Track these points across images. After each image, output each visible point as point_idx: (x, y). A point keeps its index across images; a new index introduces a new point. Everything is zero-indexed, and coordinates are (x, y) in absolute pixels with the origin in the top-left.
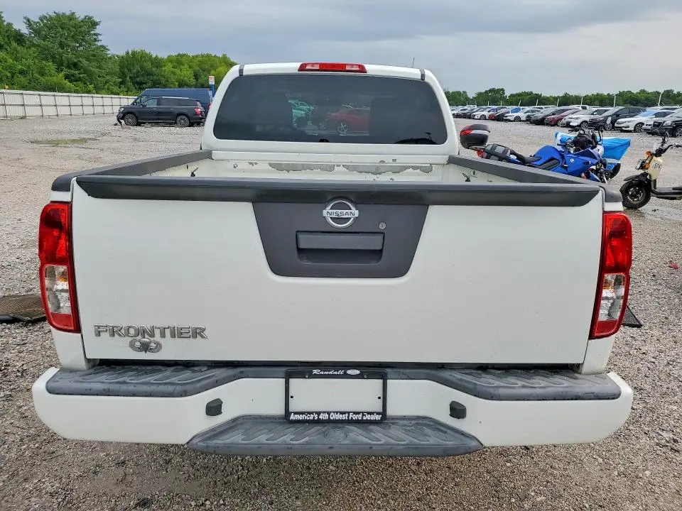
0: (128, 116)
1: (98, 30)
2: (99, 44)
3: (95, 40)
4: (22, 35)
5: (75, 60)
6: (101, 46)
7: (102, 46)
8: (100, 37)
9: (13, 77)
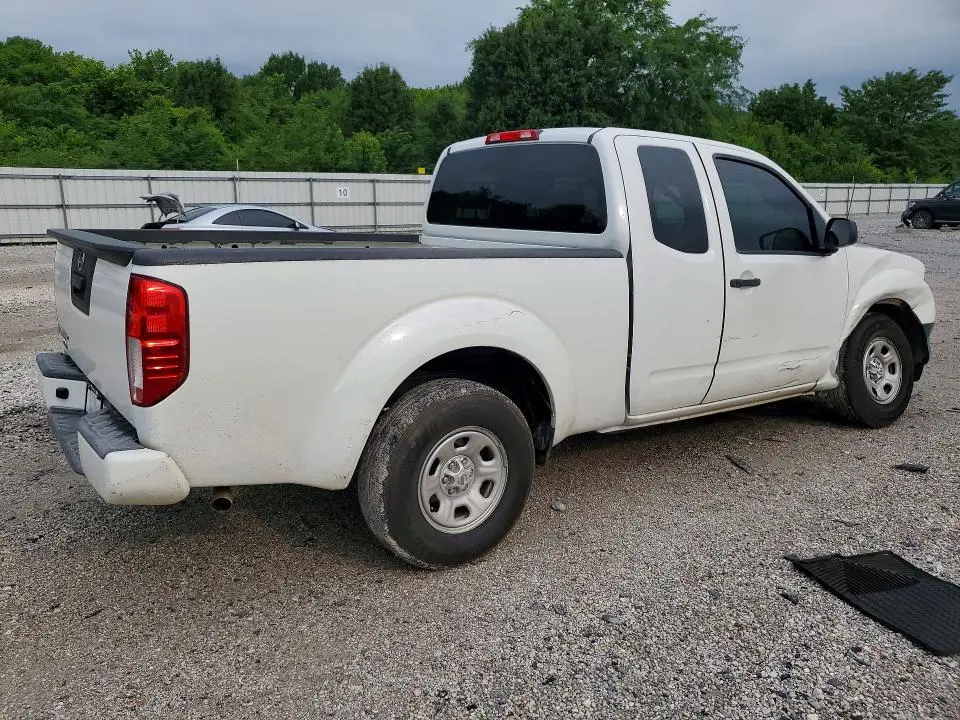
0: (918, 215)
1: (946, 89)
2: (942, 109)
3: (939, 105)
4: (831, 110)
5: (898, 137)
6: (944, 113)
7: (947, 112)
8: (945, 100)
9: (803, 166)
